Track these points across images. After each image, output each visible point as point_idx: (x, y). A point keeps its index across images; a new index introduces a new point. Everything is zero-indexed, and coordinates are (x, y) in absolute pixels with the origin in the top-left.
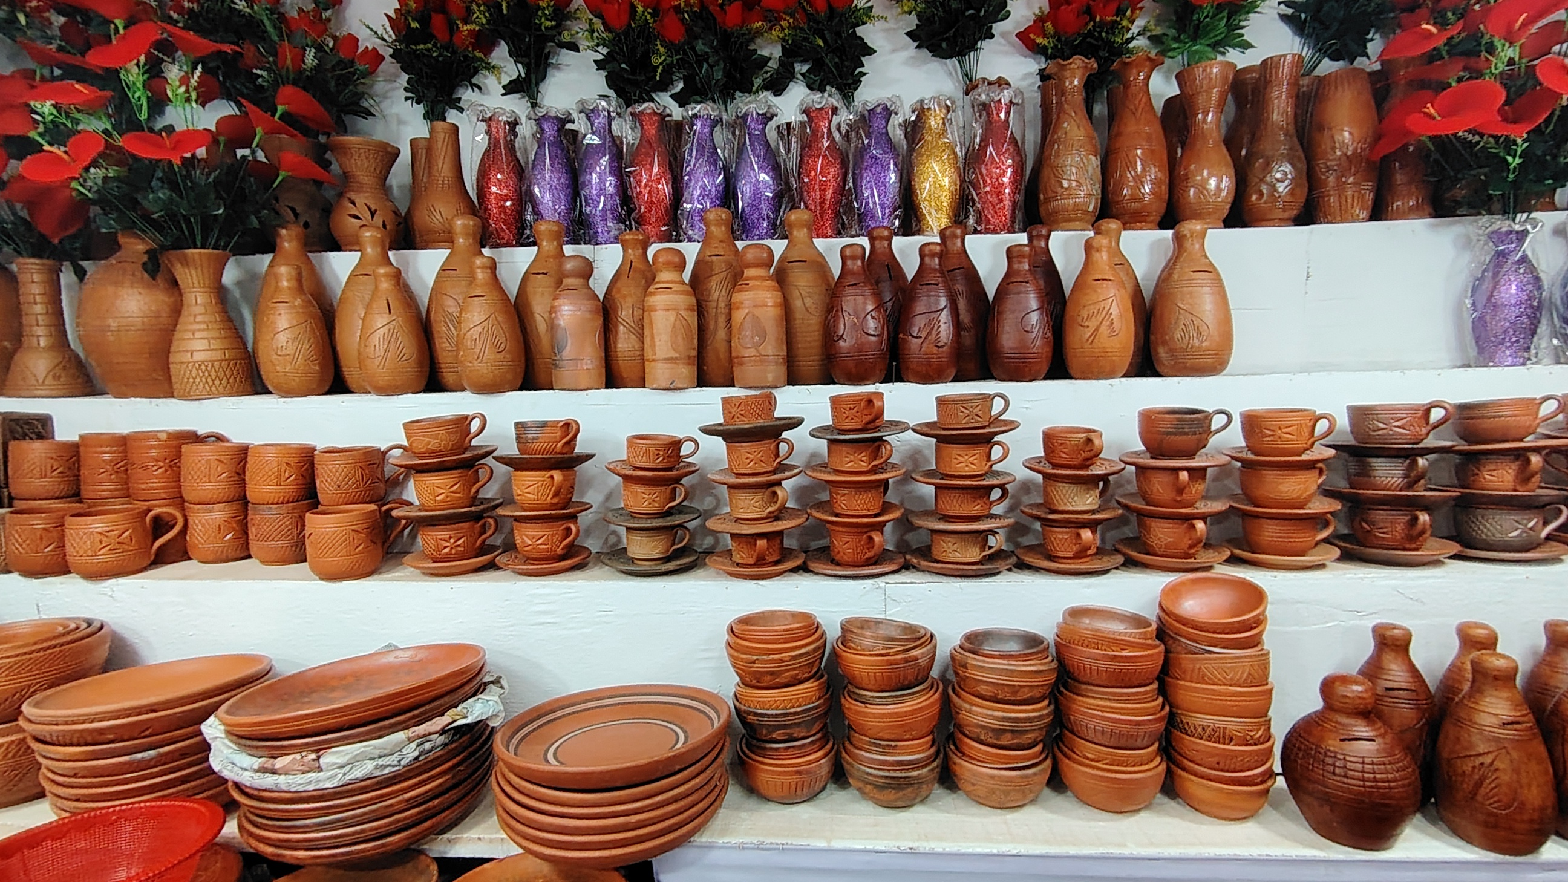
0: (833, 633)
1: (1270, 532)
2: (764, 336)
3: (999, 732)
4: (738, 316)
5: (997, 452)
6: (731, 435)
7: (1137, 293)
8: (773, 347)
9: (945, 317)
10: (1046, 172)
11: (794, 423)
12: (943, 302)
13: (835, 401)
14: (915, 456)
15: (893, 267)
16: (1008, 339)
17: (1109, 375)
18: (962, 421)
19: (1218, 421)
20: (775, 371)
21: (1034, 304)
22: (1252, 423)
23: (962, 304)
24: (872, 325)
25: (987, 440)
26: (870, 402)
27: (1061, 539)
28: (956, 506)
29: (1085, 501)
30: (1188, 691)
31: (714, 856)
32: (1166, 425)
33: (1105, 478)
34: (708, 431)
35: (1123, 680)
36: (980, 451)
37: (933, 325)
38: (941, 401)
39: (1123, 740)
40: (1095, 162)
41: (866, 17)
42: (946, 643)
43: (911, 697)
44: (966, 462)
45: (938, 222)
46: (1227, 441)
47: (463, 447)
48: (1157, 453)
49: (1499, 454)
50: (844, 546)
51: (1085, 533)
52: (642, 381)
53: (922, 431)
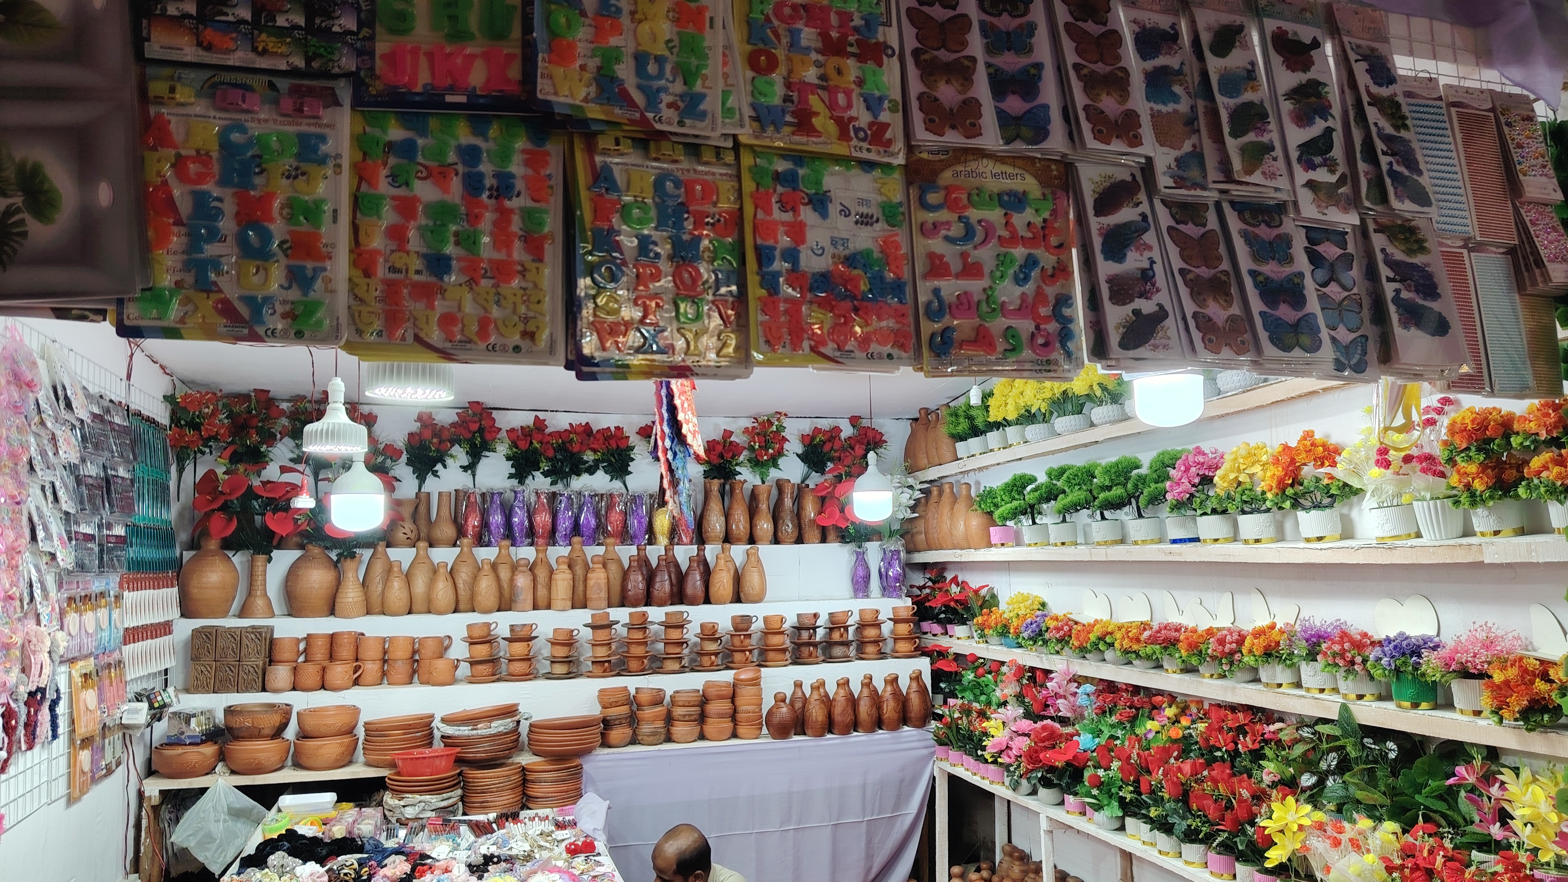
0: (633, 692)
1: (771, 655)
2: (601, 590)
3: (685, 716)
4: (591, 583)
5: (685, 631)
6: (594, 627)
7: (736, 571)
8: (604, 595)
9: (667, 583)
10: (705, 523)
11: (617, 622)
12: (667, 577)
13: (631, 614)
14: (656, 634)
15: (647, 562)
16: (689, 590)
17: (724, 603)
18: (674, 621)
19: (754, 619)
20: (605, 603)
21: (698, 577)
22: (766, 619)
23: (673, 576)
24: (641, 585)
25: (682, 627)
26: (644, 614)
27: (706, 660)
28: (673, 649)
29: (712, 647)
30: (739, 701)
31: (600, 758)
32: (738, 620)
33: (719, 638)
34: (586, 626)
35: (721, 697)
36: (680, 630)
37: (663, 586)
38: (666, 614)
39: (721, 716)
40: (723, 519)
41: (632, 449)
42: (669, 693)
43: (658, 709)
44: (675, 634)
45: (663, 540)
46: (758, 626)
47: (489, 635)
48: (736, 630)
49: (839, 628)
50: (634, 665)
51: (713, 657)
52: (549, 607)
53: (659, 624)
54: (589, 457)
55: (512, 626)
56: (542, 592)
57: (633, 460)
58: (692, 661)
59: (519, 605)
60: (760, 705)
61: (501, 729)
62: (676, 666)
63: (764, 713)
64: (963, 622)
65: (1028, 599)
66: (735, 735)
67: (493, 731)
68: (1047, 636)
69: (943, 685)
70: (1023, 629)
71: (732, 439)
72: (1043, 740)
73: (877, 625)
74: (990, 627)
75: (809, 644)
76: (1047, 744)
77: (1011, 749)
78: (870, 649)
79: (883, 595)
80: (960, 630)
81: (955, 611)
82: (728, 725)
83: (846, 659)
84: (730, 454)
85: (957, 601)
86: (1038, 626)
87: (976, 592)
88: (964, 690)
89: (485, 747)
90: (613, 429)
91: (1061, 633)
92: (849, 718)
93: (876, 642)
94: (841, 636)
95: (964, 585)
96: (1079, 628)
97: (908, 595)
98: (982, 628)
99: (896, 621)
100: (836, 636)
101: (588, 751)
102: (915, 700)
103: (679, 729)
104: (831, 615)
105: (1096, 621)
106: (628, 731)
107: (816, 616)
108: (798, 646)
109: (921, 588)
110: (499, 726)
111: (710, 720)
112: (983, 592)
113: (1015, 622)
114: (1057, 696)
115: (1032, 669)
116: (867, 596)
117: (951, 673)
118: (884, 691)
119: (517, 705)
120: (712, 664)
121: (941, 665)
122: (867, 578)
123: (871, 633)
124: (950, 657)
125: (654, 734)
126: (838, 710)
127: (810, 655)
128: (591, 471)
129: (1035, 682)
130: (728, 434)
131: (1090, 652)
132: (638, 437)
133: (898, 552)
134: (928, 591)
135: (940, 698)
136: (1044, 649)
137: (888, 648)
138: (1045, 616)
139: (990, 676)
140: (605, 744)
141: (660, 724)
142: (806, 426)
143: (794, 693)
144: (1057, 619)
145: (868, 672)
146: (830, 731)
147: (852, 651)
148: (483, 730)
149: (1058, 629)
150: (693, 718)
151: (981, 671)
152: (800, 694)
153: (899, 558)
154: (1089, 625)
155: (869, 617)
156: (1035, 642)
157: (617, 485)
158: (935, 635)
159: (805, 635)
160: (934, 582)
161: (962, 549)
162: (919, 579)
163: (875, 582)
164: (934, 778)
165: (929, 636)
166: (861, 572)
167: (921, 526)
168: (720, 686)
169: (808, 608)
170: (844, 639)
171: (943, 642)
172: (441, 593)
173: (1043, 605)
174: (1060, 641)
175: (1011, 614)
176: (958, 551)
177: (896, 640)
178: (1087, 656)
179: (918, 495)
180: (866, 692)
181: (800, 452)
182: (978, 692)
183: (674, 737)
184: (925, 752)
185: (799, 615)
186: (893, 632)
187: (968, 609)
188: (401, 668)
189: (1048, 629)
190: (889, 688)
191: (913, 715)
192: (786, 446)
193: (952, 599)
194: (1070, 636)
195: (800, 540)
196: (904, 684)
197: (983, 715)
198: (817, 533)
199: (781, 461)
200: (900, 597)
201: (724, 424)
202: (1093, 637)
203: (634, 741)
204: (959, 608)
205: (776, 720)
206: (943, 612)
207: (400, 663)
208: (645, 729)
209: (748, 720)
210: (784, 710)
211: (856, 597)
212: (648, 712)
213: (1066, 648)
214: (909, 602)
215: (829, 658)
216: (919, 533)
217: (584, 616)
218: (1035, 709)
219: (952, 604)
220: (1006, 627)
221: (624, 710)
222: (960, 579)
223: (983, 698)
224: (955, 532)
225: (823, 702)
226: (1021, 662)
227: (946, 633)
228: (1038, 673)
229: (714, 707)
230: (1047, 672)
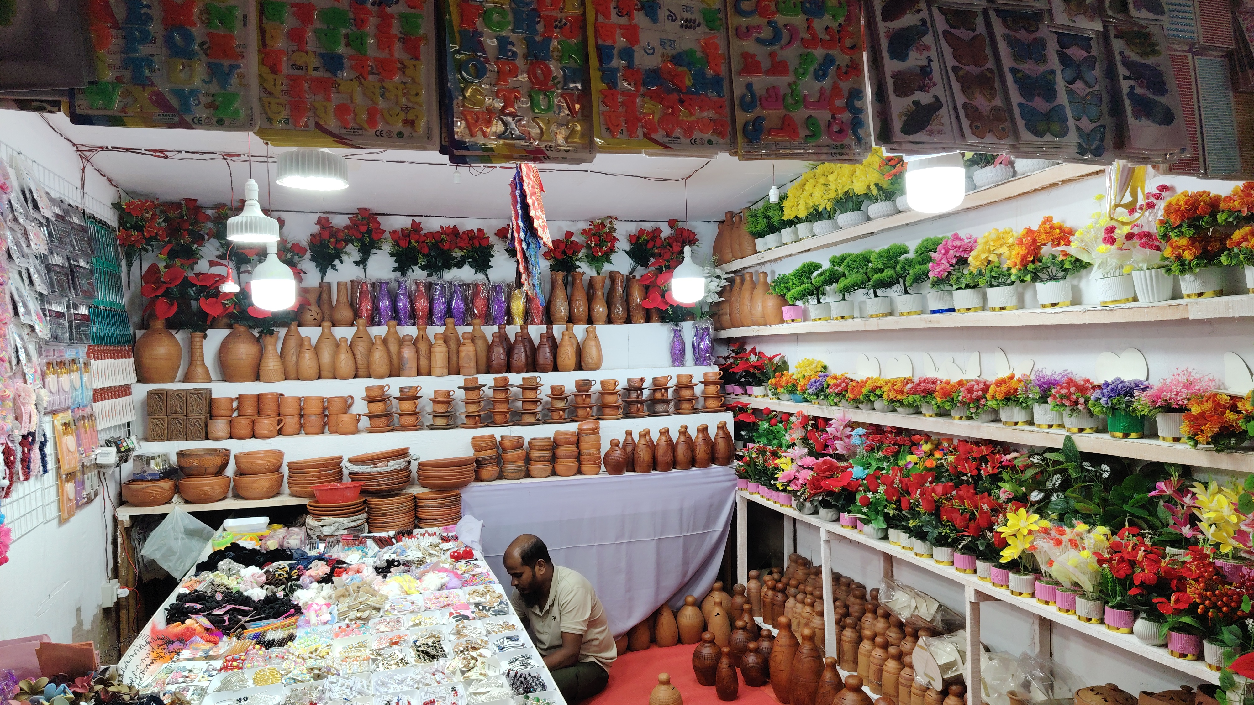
0: (499, 439)
1: (607, 411)
2: (471, 360)
3: (540, 457)
4: (462, 354)
5: (538, 392)
6: (466, 389)
7: (578, 345)
8: (473, 364)
9: (523, 354)
10: (552, 306)
11: (485, 385)
12: (523, 350)
13: (495, 379)
14: (516, 394)
15: (506, 338)
16: (541, 360)
17: (568, 370)
18: (529, 385)
19: (593, 383)
20: (474, 371)
21: (548, 350)
22: (602, 383)
23: (528, 349)
24: (502, 357)
25: (536, 389)
26: (506, 379)
27: (556, 415)
28: (529, 406)
29: (560, 404)
30: (582, 446)
31: (474, 489)
32: (580, 384)
33: (566, 398)
34: (460, 388)
35: (568, 443)
36: (534, 391)
37: (520, 357)
38: (523, 379)
39: (569, 457)
40: (566, 304)
41: (492, 247)
42: (527, 440)
43: (519, 452)
44: (530, 395)
45: (519, 321)
46: (596, 388)
47: (383, 395)
48: (579, 391)
49: (661, 389)
50: (499, 418)
51: (561, 412)
52: (429, 374)
53: (519, 387)
54: (457, 254)
55: (401, 388)
56: (423, 362)
57: (493, 256)
58: (544, 415)
59: (406, 372)
60: (599, 449)
61: (396, 467)
62: (532, 420)
63: (603, 454)
64: (760, 384)
65: (812, 363)
66: (579, 472)
67: (389, 469)
68: (827, 391)
69: (743, 433)
70: (808, 387)
71: (573, 239)
72: (824, 471)
73: (691, 387)
74: (782, 387)
75: (637, 402)
76: (827, 474)
77: (798, 479)
78: (686, 406)
79: (696, 364)
80: (757, 390)
81: (753, 375)
82: (574, 464)
83: (667, 413)
84: (572, 251)
85: (755, 367)
86: (820, 384)
87: (771, 359)
88: (760, 436)
89: (384, 481)
90: (476, 231)
91: (840, 389)
92: (669, 458)
93: (690, 400)
94: (663, 395)
95: (761, 355)
96: (854, 384)
97: (715, 364)
98: (775, 387)
99: (706, 383)
100: (658, 396)
101: (465, 484)
102: (721, 444)
103: (536, 467)
104: (654, 379)
105: (868, 379)
106: (496, 469)
107: (642, 380)
108: (628, 403)
109: (726, 358)
110: (394, 465)
111: (560, 461)
112: (776, 360)
113: (802, 382)
114: (835, 438)
115: (815, 418)
116: (683, 365)
117: (750, 423)
118: (697, 437)
119: (407, 449)
120: (560, 418)
121: (741, 417)
122: (683, 351)
123: (686, 393)
124: (749, 411)
125: (516, 471)
126: (660, 452)
127: (638, 411)
128: (459, 265)
129: (817, 428)
130: (569, 234)
131: (862, 402)
132: (496, 237)
133: (708, 329)
134: (731, 361)
135: (741, 443)
136: (825, 402)
137: (699, 406)
138: (827, 376)
139: (781, 425)
140: (478, 479)
141: (520, 464)
142: (633, 228)
143: (626, 440)
144: (836, 378)
145: (684, 423)
146: (655, 469)
147: (671, 407)
148: (381, 468)
149: (837, 386)
150: (547, 458)
151: (774, 421)
152: (630, 441)
153: (708, 334)
154: (862, 382)
155: (684, 381)
156: (818, 397)
157: (480, 277)
158: (737, 395)
159: (634, 395)
160: (737, 353)
161: (760, 325)
162: (724, 351)
163: (689, 354)
164: (736, 504)
165: (732, 396)
166: (678, 346)
167: (726, 308)
168: (568, 434)
169: (636, 375)
170: (664, 398)
171: (744, 399)
172: (343, 362)
173: (825, 368)
174: (838, 394)
175: (799, 376)
176: (757, 327)
177: (706, 398)
178: (860, 406)
179: (724, 283)
180: (682, 438)
181: (628, 249)
182: (771, 437)
183: (532, 473)
184: (729, 484)
185: (629, 380)
186: (704, 392)
187: (763, 373)
188: (314, 421)
189: (828, 386)
190: (701, 436)
191: (720, 456)
192: (617, 244)
193: (752, 366)
194: (846, 391)
195: (628, 320)
196: (712, 432)
197: (775, 455)
198: (642, 315)
199: (613, 257)
200: (709, 365)
201: (567, 227)
202: (865, 391)
203: (500, 477)
204: (757, 372)
205: (612, 460)
206: (744, 376)
207: (313, 417)
208: (509, 467)
209: (589, 461)
210: (618, 452)
211: (674, 365)
212: (511, 455)
213: (843, 401)
214: (716, 369)
215: (653, 413)
216: (726, 314)
217: (457, 381)
218: (817, 448)
219: (751, 370)
220: (794, 385)
221: (492, 452)
222: (757, 350)
223: (775, 442)
224: (754, 312)
225: (648, 446)
226: (806, 413)
227: (746, 393)
228: (820, 421)
229: (563, 451)
230: (827, 420)
